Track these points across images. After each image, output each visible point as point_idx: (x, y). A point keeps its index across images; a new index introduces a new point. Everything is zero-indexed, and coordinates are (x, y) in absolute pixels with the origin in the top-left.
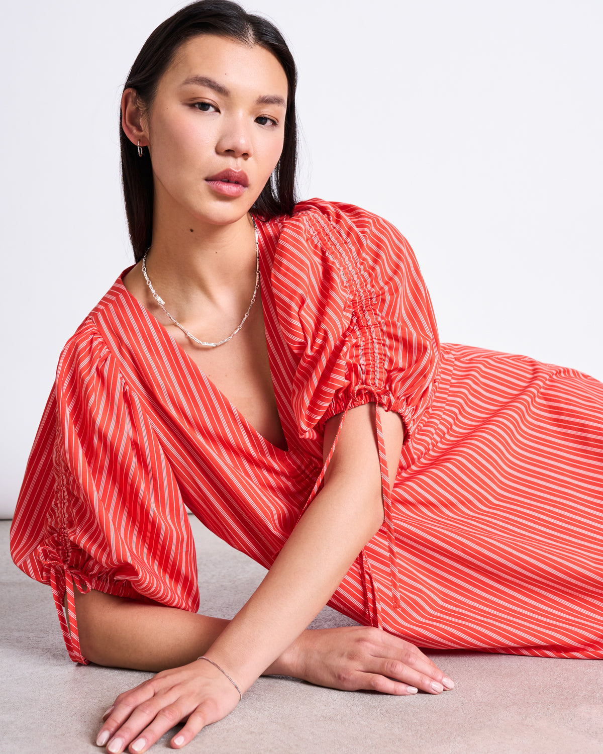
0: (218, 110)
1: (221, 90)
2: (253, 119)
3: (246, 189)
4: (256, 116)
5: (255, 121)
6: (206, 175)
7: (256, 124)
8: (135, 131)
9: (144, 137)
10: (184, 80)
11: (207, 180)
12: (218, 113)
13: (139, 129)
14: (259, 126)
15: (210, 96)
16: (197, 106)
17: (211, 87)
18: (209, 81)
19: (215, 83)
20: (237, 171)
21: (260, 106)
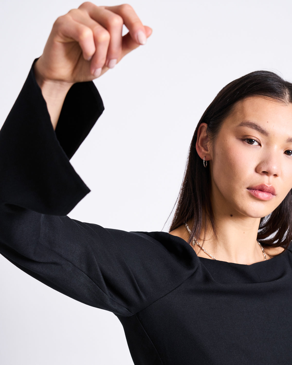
0: (260, 145)
1: (263, 132)
2: (283, 152)
3: (274, 196)
4: (285, 149)
5: (284, 153)
6: (248, 186)
7: (285, 155)
8: (203, 150)
9: (209, 155)
10: (240, 123)
11: (248, 188)
12: (260, 147)
13: (206, 149)
14: (287, 157)
15: (255, 134)
16: (246, 141)
17: (257, 130)
18: (256, 126)
19: (260, 127)
20: (269, 186)
21: (289, 143)
